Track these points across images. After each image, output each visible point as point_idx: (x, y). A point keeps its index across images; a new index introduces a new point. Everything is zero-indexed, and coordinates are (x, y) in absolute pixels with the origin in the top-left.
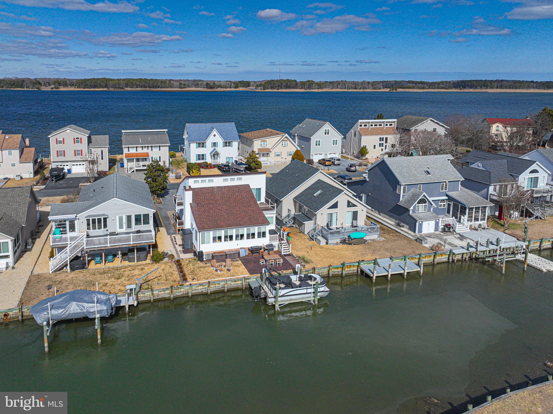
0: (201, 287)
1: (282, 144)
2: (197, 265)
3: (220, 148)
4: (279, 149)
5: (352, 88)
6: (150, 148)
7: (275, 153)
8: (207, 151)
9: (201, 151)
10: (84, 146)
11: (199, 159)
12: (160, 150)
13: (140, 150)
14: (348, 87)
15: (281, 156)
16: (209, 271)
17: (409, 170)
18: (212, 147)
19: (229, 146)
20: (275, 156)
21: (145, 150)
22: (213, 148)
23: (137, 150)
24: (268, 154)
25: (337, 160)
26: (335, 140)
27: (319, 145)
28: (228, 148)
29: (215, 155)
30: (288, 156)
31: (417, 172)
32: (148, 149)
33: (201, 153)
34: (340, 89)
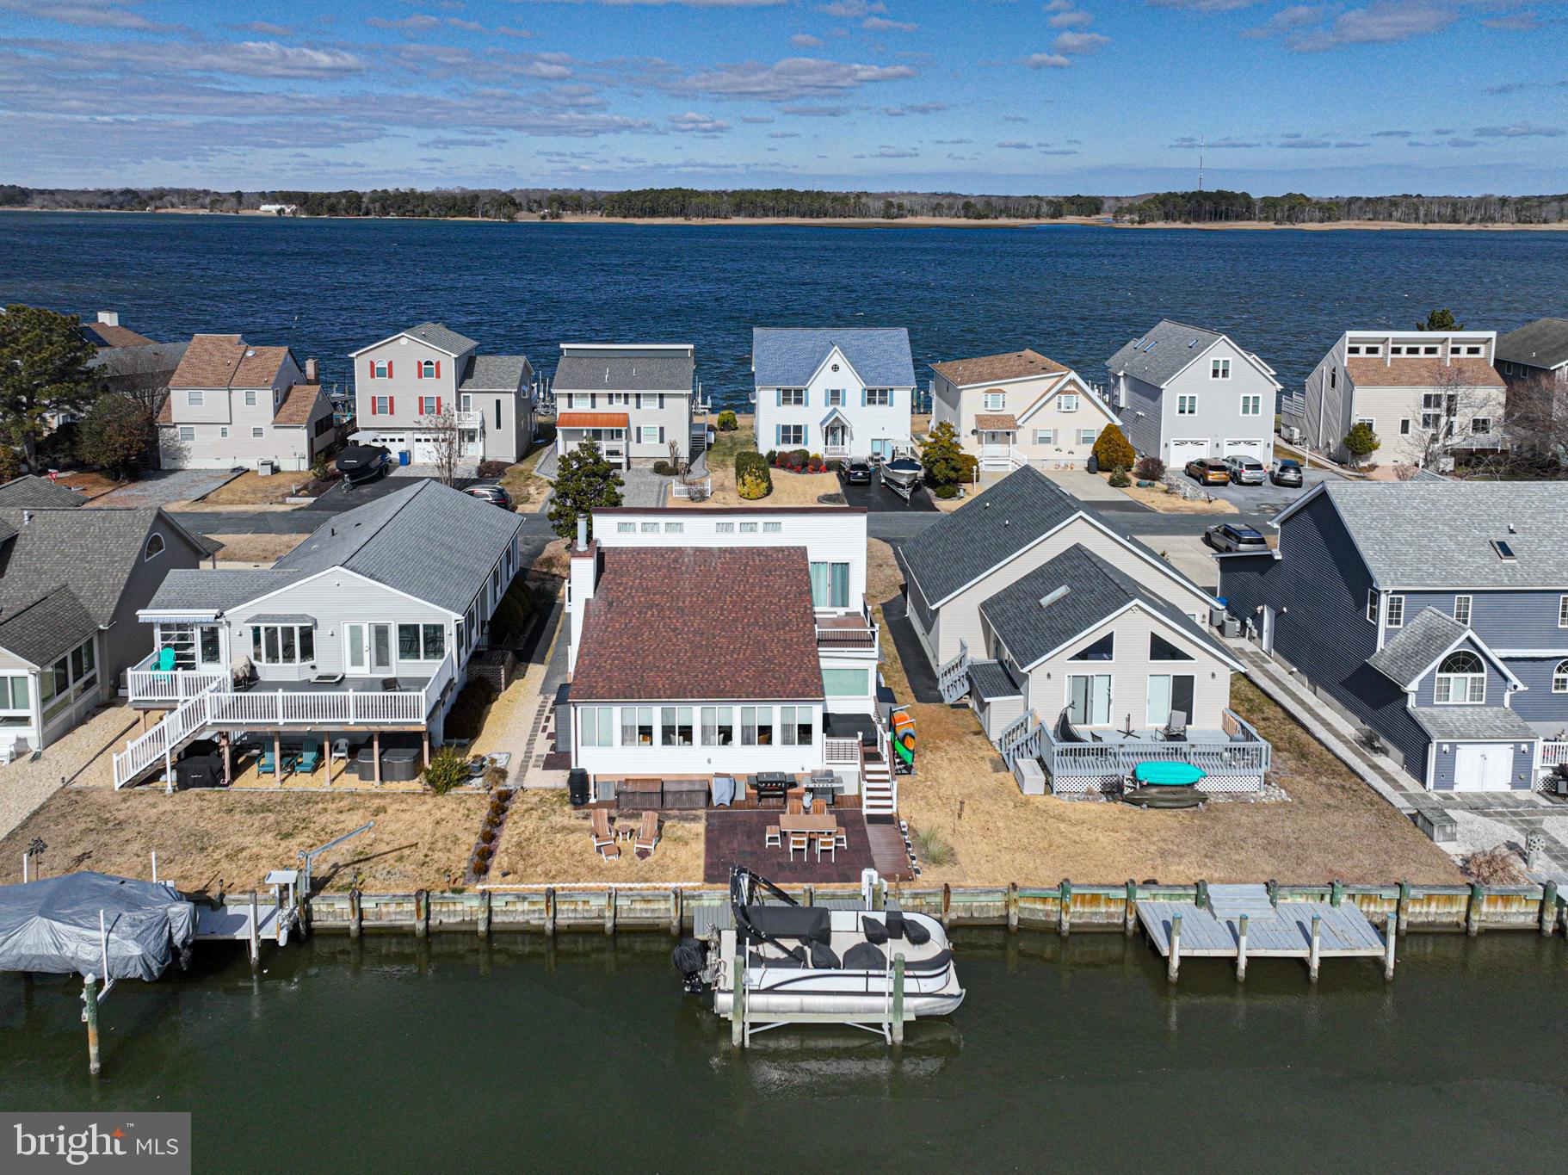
0: (526, 906)
1: (1059, 406)
2: (557, 820)
3: (854, 410)
4: (1051, 417)
5: (1442, 219)
6: (632, 401)
7: (1035, 431)
8: (811, 415)
9: (792, 415)
10: (444, 386)
11: (786, 440)
12: (661, 406)
13: (603, 406)
14: (1426, 215)
15: (1055, 443)
16: (577, 848)
17: (1424, 536)
18: (827, 405)
19: (881, 402)
20: (1034, 443)
21: (618, 407)
22: (831, 408)
23: (593, 406)
24: (1008, 434)
25: (1249, 467)
26: (1251, 396)
27: (1191, 412)
28: (877, 409)
29: (836, 430)
30: (1078, 443)
31: (1458, 543)
32: (626, 402)
33: (792, 423)
34: (1399, 220)
